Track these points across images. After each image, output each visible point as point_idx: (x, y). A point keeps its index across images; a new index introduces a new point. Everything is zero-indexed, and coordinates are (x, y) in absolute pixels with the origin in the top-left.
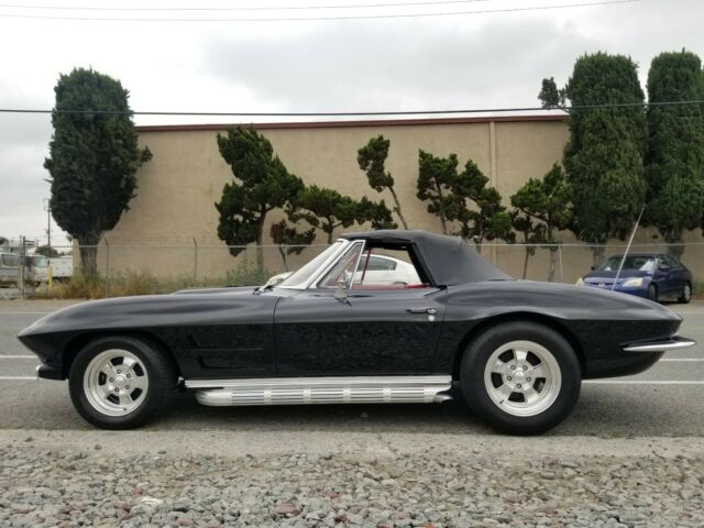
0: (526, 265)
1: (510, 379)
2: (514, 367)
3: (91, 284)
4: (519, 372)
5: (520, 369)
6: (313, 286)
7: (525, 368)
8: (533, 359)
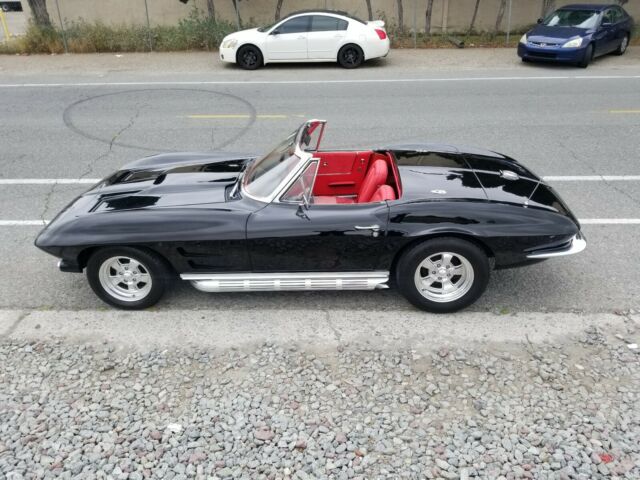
0: (477, 7)
1: (434, 273)
2: (439, 266)
3: (49, 38)
4: (442, 270)
5: (443, 267)
6: (277, 200)
7: (448, 267)
8: (455, 262)
